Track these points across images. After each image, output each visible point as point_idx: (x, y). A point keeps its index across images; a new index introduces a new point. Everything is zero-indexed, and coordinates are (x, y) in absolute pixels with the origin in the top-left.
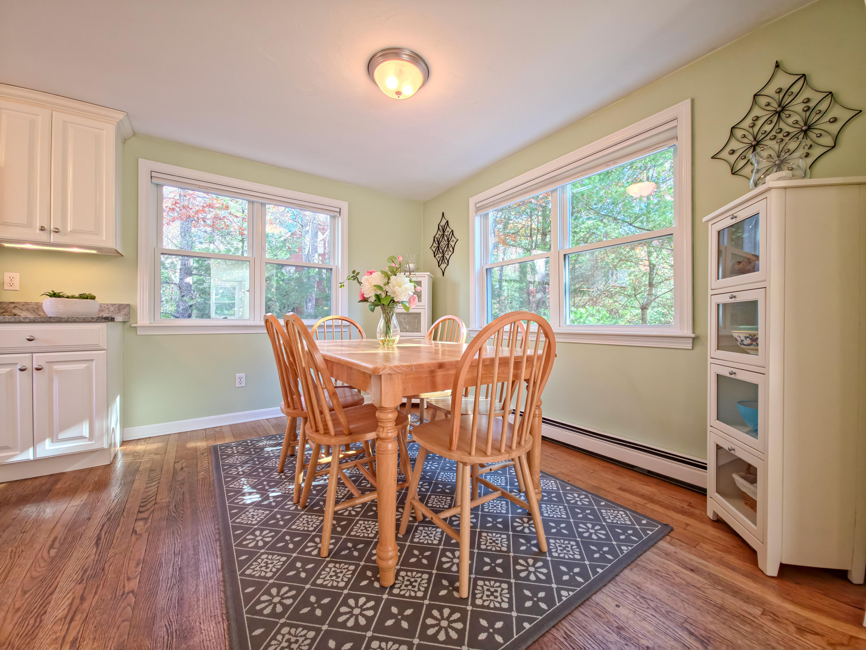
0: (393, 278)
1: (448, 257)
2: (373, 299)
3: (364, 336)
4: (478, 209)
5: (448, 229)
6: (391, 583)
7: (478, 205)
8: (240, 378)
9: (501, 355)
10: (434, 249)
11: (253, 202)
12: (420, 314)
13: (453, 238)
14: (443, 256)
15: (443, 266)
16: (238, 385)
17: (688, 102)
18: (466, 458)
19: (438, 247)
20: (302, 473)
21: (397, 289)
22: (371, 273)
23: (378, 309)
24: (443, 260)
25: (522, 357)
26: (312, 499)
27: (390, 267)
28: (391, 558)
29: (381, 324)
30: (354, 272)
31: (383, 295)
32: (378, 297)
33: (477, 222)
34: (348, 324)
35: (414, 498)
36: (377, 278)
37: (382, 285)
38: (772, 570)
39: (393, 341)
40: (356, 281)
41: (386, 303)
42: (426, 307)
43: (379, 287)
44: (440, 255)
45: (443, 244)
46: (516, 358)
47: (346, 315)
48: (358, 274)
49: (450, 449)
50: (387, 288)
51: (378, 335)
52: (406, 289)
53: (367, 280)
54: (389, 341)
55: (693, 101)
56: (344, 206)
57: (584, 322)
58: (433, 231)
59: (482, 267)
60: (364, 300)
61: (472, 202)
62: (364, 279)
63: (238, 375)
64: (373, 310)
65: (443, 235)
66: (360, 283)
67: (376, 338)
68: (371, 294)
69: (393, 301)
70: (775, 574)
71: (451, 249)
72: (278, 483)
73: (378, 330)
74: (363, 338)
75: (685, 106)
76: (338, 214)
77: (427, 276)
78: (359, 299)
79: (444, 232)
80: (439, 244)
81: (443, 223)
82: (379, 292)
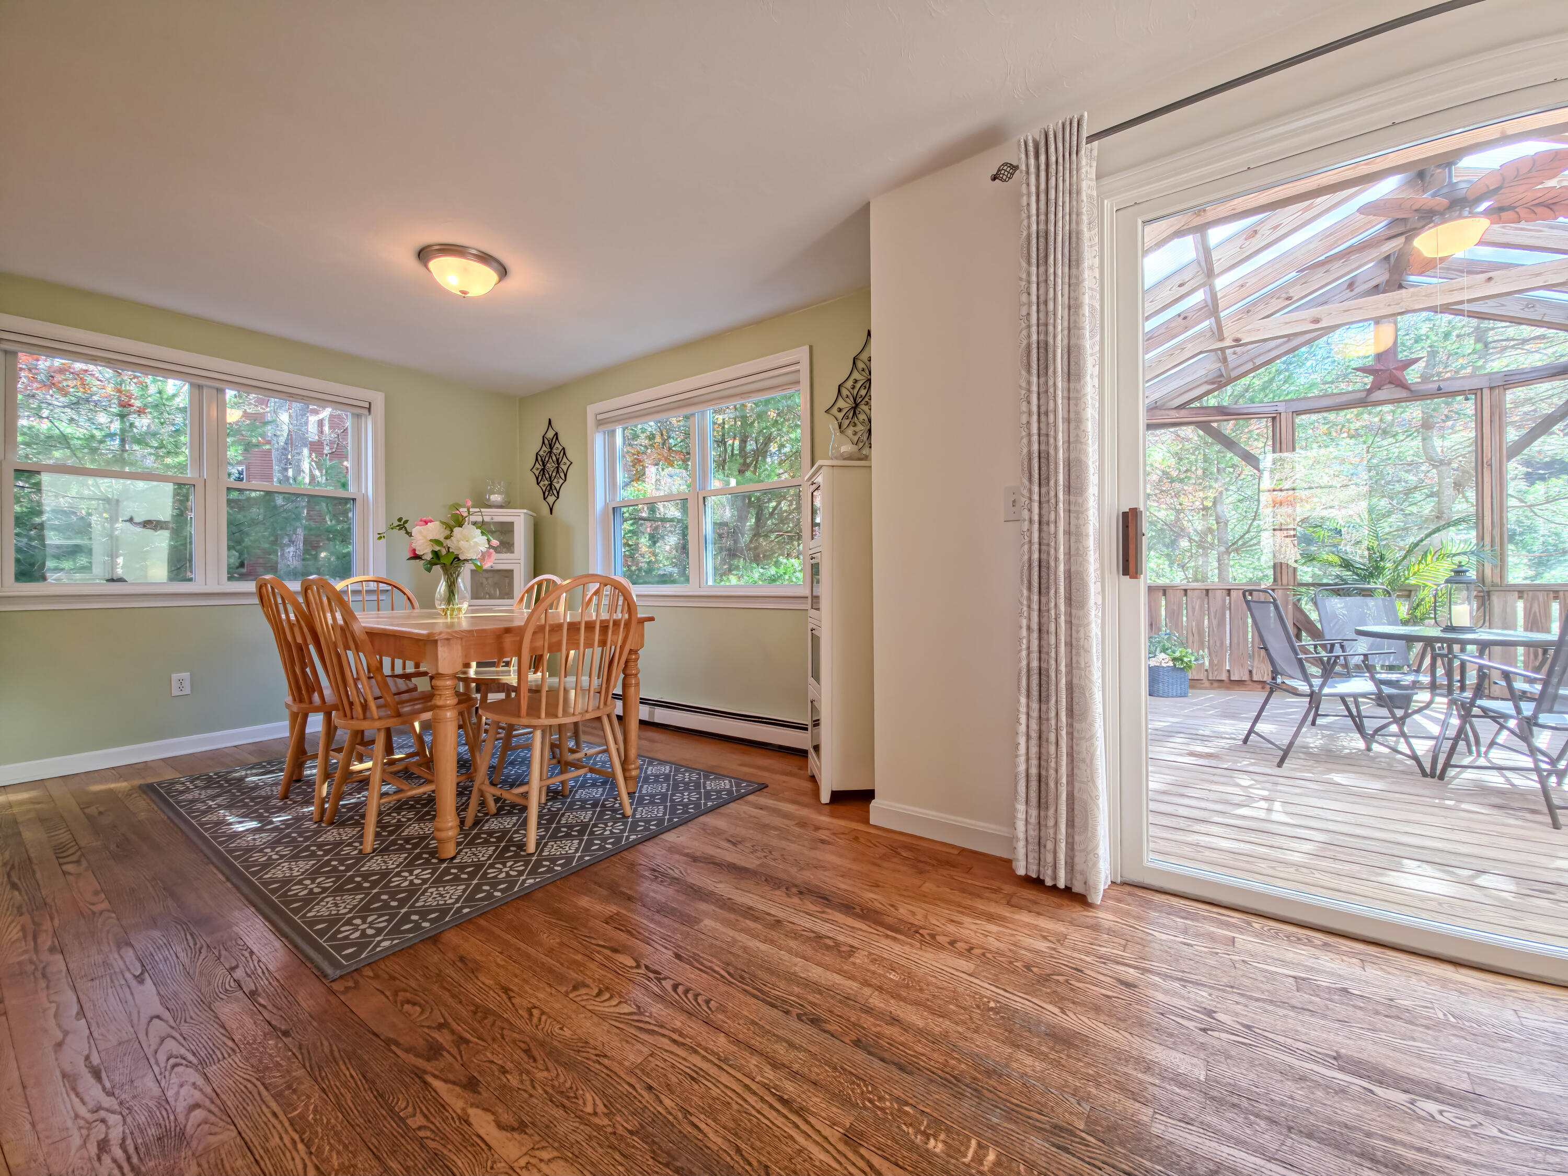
0: (457, 530)
1: (558, 486)
2: (429, 557)
3: (416, 604)
4: (600, 423)
5: (557, 445)
6: (452, 855)
7: (599, 417)
8: (181, 681)
9: (587, 619)
10: (537, 473)
11: (200, 387)
12: (512, 571)
13: (565, 460)
14: (551, 485)
15: (551, 499)
16: (175, 692)
17: (807, 348)
18: (535, 722)
19: (543, 470)
20: (326, 785)
21: (463, 544)
22: (426, 523)
23: (437, 569)
24: (550, 490)
25: (608, 621)
26: (341, 817)
27: (453, 515)
28: (451, 828)
29: (442, 587)
30: (400, 520)
31: (444, 552)
32: (436, 554)
33: (599, 442)
34: (389, 588)
35: (483, 783)
36: (435, 530)
37: (442, 539)
38: (825, 798)
39: (459, 609)
40: (403, 531)
41: (447, 561)
42: (522, 561)
43: (437, 542)
44: (547, 483)
45: (551, 466)
46: (602, 621)
47: (383, 575)
48: (406, 522)
49: (519, 716)
50: (448, 543)
51: (437, 603)
52: (476, 544)
53: (420, 532)
54: (453, 610)
55: (811, 348)
56: (378, 400)
57: (790, 579)
58: (534, 445)
59: (606, 505)
60: (416, 557)
61: (591, 410)
62: (415, 531)
63: (175, 677)
64: (429, 570)
65: (550, 452)
66: (409, 534)
67: (435, 608)
68: (426, 550)
69: (457, 558)
70: (827, 801)
71: (562, 475)
72: (281, 810)
73: (437, 596)
74: (413, 608)
75: (802, 353)
76: (366, 412)
77: (522, 516)
78: (409, 555)
79: (551, 448)
80: (544, 465)
81: (550, 434)
82: (437, 548)
